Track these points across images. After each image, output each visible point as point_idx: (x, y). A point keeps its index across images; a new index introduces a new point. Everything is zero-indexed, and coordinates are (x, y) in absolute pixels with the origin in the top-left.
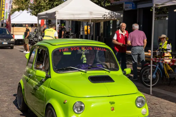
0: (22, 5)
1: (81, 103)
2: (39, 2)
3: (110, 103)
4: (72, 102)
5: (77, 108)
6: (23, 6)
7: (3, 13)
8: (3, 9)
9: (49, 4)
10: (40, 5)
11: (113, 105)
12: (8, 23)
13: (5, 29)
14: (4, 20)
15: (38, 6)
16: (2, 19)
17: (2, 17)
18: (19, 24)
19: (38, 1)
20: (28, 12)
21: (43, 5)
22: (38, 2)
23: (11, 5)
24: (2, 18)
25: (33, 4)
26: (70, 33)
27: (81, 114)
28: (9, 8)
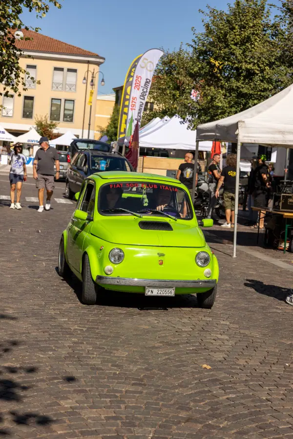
0: (173, 104)
1: (121, 250)
2: (212, 97)
3: (158, 254)
4: (108, 248)
5: (114, 256)
6: (175, 106)
7: (123, 121)
8: (126, 110)
9: (236, 103)
10: (213, 106)
11: (161, 258)
12: (133, 145)
13: (123, 160)
14: (123, 139)
15: (209, 109)
16: (122, 136)
17: (122, 130)
18: (160, 150)
19: (209, 95)
20: (183, 123)
21: (220, 104)
22: (209, 98)
23: (144, 102)
24: (121, 133)
25: (197, 102)
26: (284, 179)
27: (118, 265)
28: (140, 110)
